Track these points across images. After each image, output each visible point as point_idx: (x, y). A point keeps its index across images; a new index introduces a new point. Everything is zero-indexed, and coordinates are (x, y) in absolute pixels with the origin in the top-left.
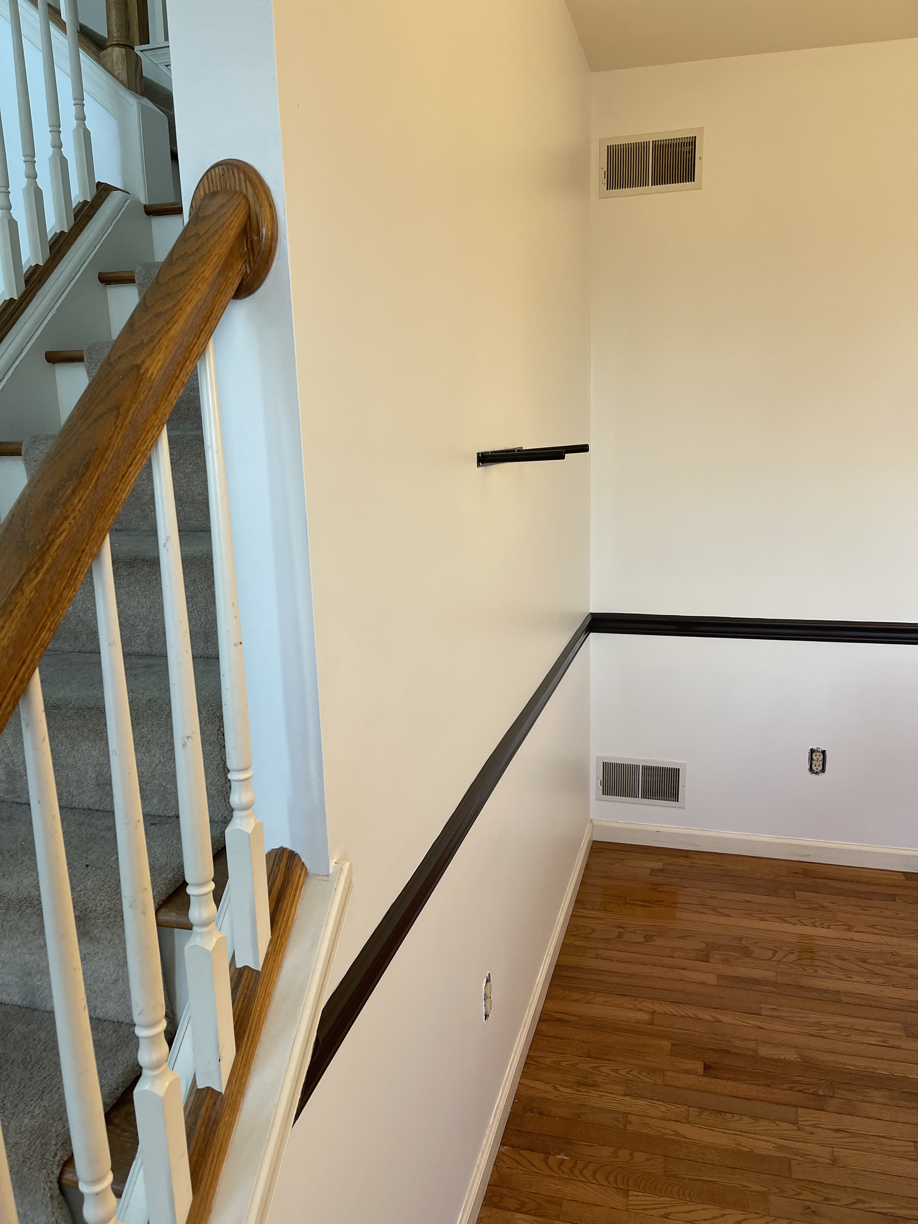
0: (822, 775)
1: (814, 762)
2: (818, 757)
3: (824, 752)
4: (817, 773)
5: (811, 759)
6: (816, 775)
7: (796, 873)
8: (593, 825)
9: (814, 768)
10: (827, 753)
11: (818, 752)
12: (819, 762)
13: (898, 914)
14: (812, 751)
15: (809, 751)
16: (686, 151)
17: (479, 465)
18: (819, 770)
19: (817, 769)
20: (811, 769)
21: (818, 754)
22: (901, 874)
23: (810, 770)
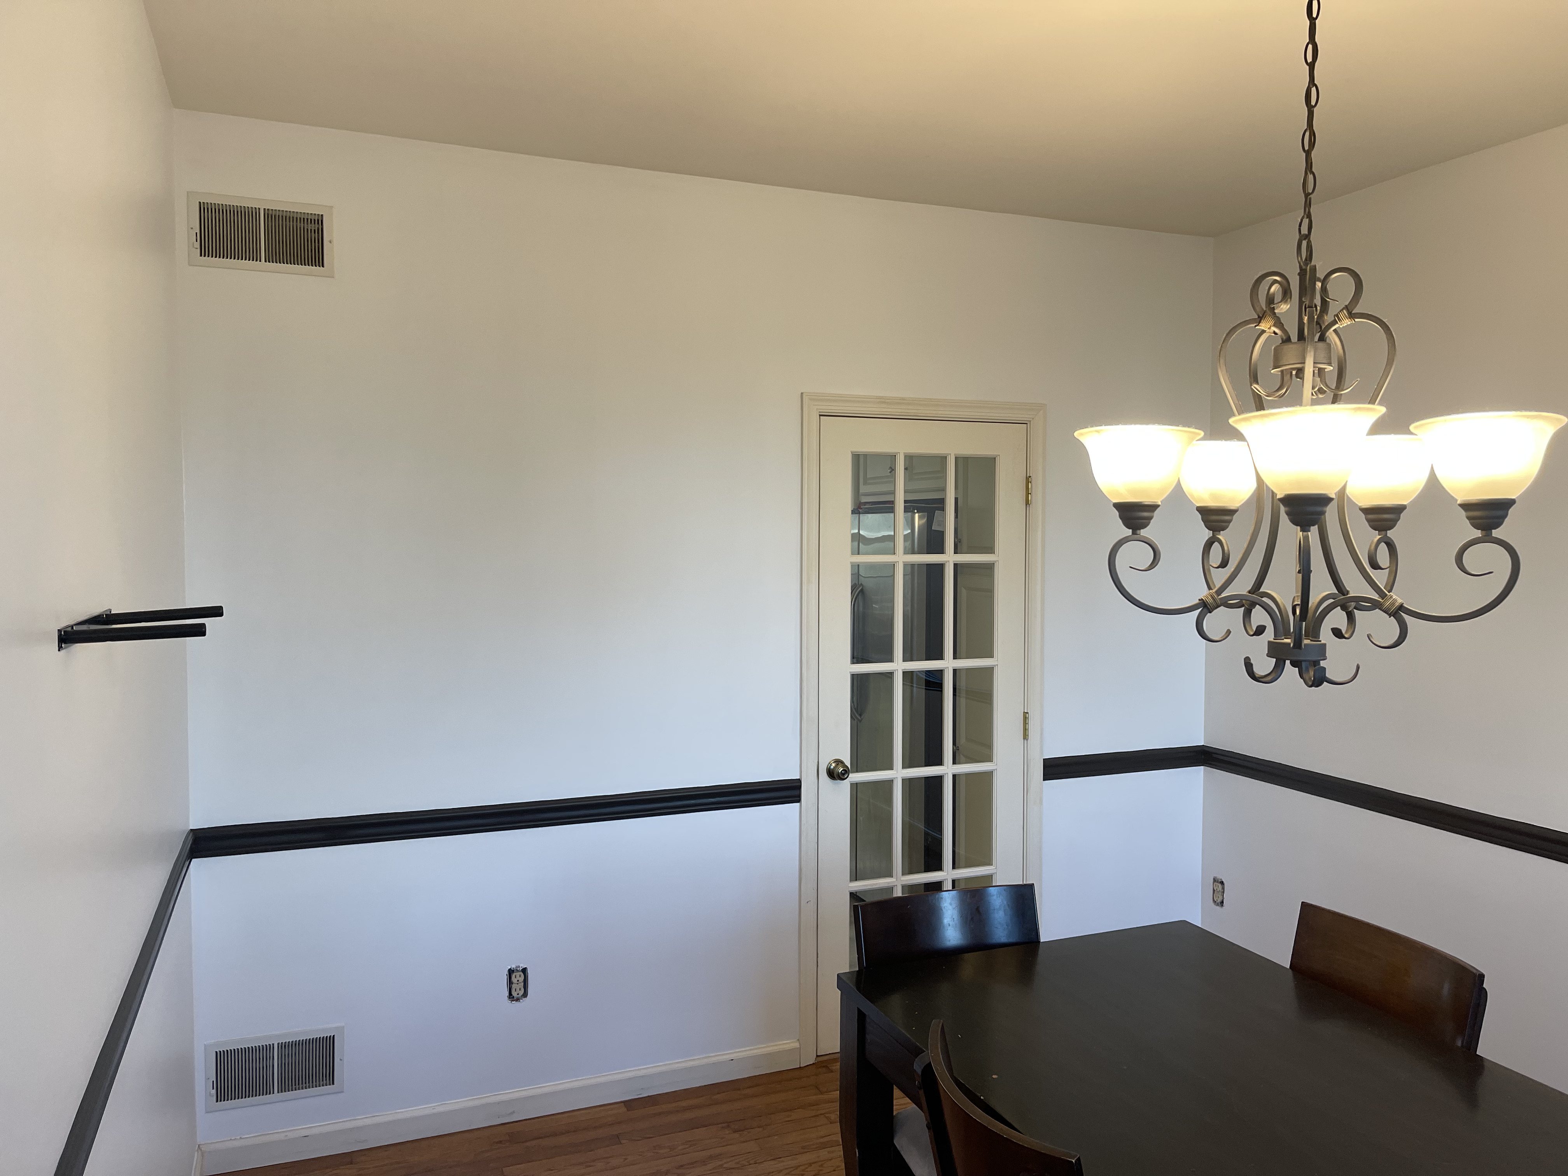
0: (525, 1002)
1: (514, 986)
2: (518, 978)
3: (524, 971)
4: (518, 1000)
5: (510, 982)
6: (517, 1003)
7: (500, 1142)
8: (203, 1154)
9: (514, 994)
10: (529, 971)
11: (518, 971)
12: (519, 984)
13: (626, 1159)
14: (511, 972)
15: (506, 972)
16: (311, 230)
17: (62, 647)
18: (520, 995)
19: (518, 994)
20: (511, 996)
21: (518, 974)
22: (620, 1104)
23: (509, 998)
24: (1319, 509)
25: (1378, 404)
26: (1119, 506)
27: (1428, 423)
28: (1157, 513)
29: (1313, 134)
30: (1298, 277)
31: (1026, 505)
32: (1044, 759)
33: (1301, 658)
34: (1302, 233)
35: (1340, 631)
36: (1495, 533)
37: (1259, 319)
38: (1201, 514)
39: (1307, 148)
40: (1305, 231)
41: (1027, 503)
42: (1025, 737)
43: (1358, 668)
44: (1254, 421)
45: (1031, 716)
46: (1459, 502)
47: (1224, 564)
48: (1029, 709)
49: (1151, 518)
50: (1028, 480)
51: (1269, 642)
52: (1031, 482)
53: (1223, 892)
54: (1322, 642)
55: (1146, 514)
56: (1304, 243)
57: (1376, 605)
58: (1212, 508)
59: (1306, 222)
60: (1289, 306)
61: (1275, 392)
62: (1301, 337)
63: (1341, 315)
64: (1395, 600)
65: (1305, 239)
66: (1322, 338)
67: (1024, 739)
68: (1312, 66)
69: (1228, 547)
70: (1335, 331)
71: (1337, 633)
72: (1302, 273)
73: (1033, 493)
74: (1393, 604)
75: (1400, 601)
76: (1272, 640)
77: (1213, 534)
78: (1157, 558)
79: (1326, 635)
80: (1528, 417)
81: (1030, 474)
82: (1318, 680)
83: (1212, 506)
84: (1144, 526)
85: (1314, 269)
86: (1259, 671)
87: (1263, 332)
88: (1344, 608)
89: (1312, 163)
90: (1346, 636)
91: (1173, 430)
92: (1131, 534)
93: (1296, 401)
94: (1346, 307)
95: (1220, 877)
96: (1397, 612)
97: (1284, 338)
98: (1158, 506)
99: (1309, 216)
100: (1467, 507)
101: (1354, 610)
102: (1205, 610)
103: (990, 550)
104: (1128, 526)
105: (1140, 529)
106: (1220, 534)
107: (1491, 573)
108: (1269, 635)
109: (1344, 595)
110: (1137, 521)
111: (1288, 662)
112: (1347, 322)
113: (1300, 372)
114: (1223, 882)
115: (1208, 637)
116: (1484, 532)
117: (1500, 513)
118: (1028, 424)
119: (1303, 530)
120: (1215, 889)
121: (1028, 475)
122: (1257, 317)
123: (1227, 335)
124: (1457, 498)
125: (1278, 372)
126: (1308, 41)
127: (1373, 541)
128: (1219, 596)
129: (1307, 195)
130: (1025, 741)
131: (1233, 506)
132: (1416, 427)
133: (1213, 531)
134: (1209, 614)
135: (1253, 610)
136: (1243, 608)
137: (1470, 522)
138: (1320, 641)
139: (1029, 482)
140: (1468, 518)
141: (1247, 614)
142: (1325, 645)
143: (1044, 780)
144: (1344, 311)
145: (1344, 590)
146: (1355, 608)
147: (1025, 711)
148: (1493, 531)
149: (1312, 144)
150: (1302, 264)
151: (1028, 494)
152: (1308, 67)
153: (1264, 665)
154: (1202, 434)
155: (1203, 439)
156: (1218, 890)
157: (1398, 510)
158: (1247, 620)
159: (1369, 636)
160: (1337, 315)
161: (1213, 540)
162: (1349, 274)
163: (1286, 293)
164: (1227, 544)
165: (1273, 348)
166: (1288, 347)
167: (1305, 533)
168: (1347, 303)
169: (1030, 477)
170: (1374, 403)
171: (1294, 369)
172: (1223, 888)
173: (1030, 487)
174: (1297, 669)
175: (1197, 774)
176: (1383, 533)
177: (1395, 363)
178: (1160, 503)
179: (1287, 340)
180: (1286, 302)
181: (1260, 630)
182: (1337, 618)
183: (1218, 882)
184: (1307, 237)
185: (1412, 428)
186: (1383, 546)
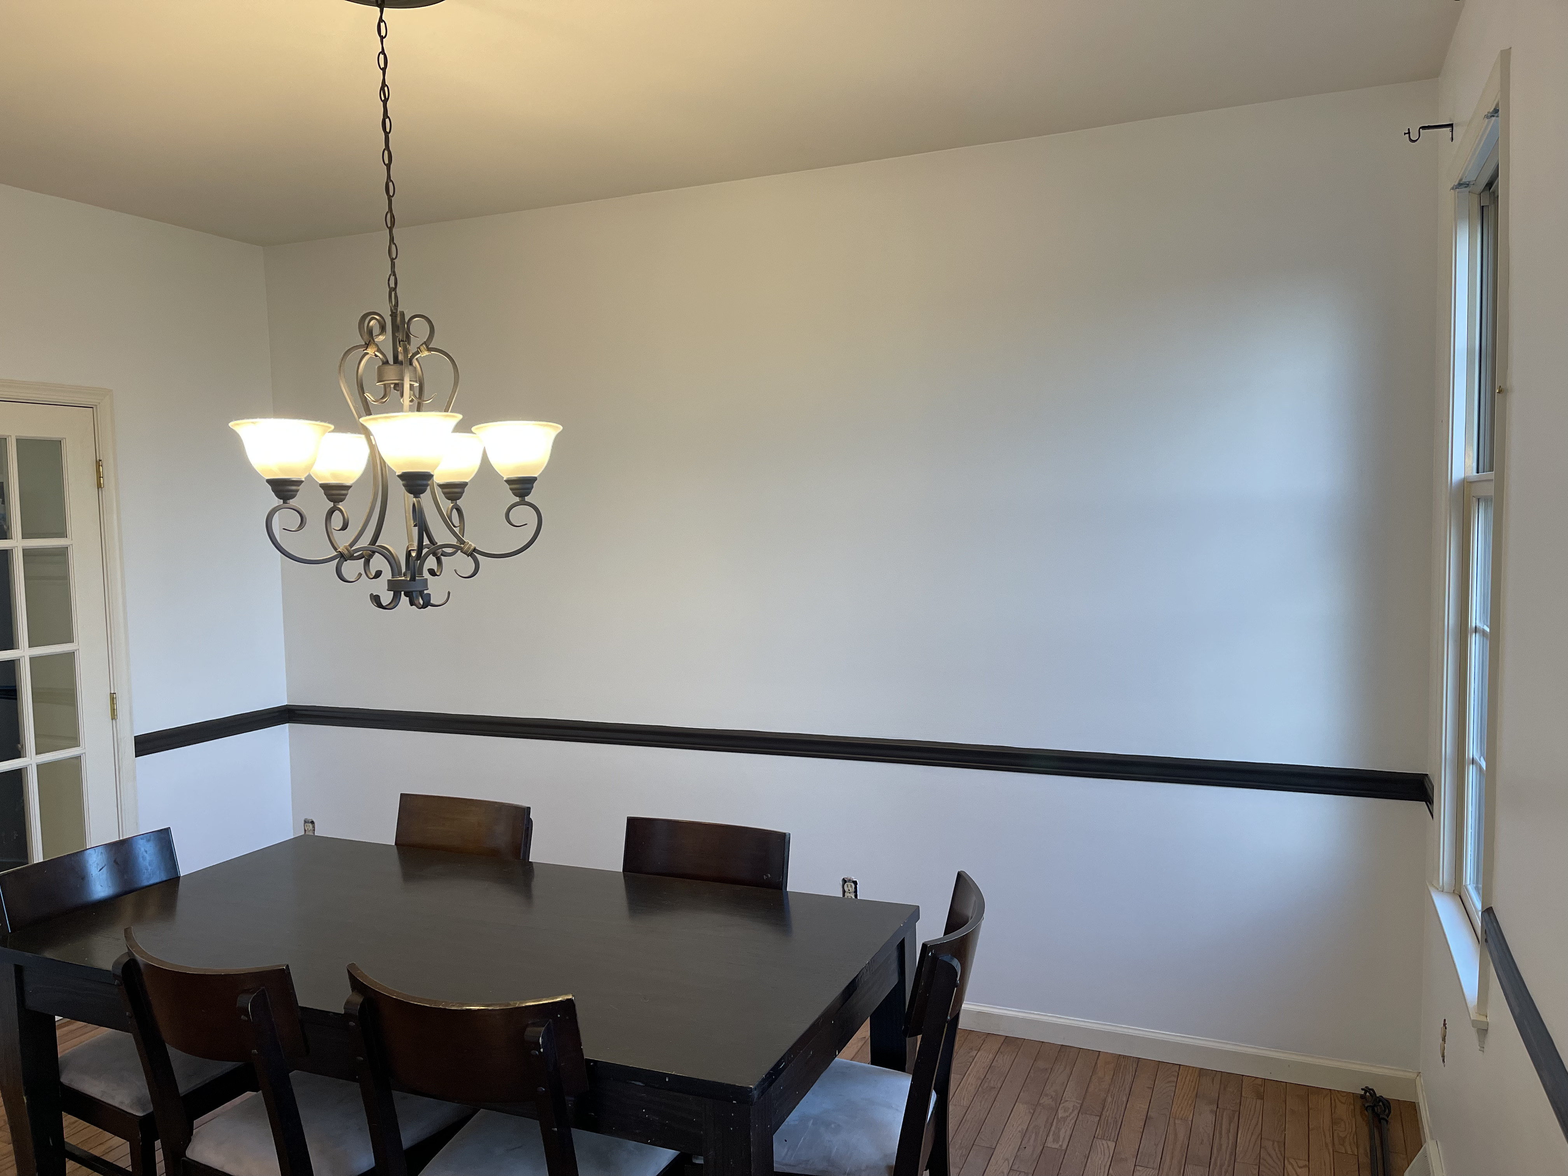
24: (425, 482)
25: (451, 412)
26: (270, 482)
27: (482, 427)
28: (301, 487)
29: (393, 217)
30: (390, 317)
31: (98, 489)
32: (135, 737)
33: (411, 590)
34: (391, 286)
35: (433, 570)
36: (527, 499)
37: (366, 345)
38: (323, 489)
39: (389, 226)
40: (392, 285)
41: (99, 486)
42: (114, 716)
43: (449, 593)
44: (380, 420)
45: (118, 696)
46: (505, 479)
47: (344, 527)
48: (116, 689)
49: (297, 491)
50: (98, 463)
51: (388, 580)
52: (102, 466)
53: (314, 830)
54: (425, 577)
55: (294, 488)
56: (393, 294)
57: (457, 548)
58: (333, 484)
59: (392, 278)
60: (384, 337)
61: (381, 399)
62: (396, 360)
63: (422, 348)
64: (471, 545)
65: (393, 291)
66: (411, 364)
67: (112, 719)
68: (388, 166)
69: (347, 515)
70: (417, 359)
71: (432, 572)
72: (394, 315)
73: (105, 477)
74: (469, 548)
75: (473, 545)
76: (391, 579)
77: (334, 504)
78: (304, 520)
79: (426, 574)
80: (541, 425)
81: (100, 458)
82: (427, 604)
83: (331, 483)
84: (293, 497)
85: (403, 314)
86: (384, 603)
87: (368, 353)
88: (435, 554)
89: (393, 237)
90: (438, 574)
91: (310, 424)
92: (282, 503)
93: (399, 408)
94: (425, 343)
95: (310, 818)
96: (472, 553)
97: (385, 360)
98: (302, 482)
99: (395, 275)
100: (509, 482)
101: (442, 557)
102: (342, 559)
103: (63, 534)
104: (279, 497)
105: (289, 500)
106: (339, 505)
107: (527, 524)
108: (387, 575)
109: (434, 545)
110: (287, 493)
111: (403, 593)
112: (426, 353)
113: (399, 387)
114: (313, 821)
115: (345, 578)
116: (520, 498)
117: (529, 486)
118: (94, 409)
119: (415, 497)
120: (306, 829)
121: (98, 459)
122: (364, 344)
123: (344, 355)
124: (503, 476)
125: (382, 384)
126: (384, 147)
127: (448, 507)
128: (351, 548)
129: (392, 260)
130: (114, 722)
131: (348, 483)
132: (477, 429)
133: (334, 502)
134: (345, 562)
135: (371, 560)
136: (364, 559)
137: (512, 492)
138: (423, 577)
139: (99, 466)
140: (511, 489)
141: (367, 563)
142: (427, 579)
143: (136, 757)
144: (424, 346)
145: (434, 543)
146: (442, 555)
147: (112, 692)
148: (526, 497)
149: (393, 223)
150: (393, 309)
151: (99, 477)
152: (386, 167)
153: (386, 597)
154: (332, 427)
155: (333, 431)
156: (309, 830)
157: (463, 485)
158: (367, 568)
159: (455, 570)
160: (419, 348)
161: (333, 510)
162: (425, 319)
163: (383, 329)
164: (346, 512)
165: (376, 367)
166: (387, 367)
167: (417, 499)
168: (425, 341)
169: (100, 460)
170: (448, 411)
171: (392, 383)
172: (314, 827)
173: (101, 471)
174: (408, 598)
175: (284, 730)
176: (455, 502)
177: (459, 384)
178: (304, 480)
179: (386, 363)
180: (383, 335)
181: (378, 574)
182: (431, 562)
183: (308, 822)
184: (395, 289)
185: (473, 429)
186: (455, 510)
